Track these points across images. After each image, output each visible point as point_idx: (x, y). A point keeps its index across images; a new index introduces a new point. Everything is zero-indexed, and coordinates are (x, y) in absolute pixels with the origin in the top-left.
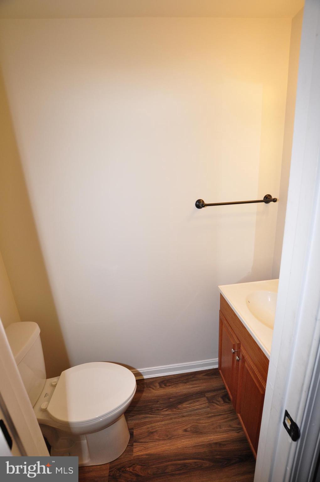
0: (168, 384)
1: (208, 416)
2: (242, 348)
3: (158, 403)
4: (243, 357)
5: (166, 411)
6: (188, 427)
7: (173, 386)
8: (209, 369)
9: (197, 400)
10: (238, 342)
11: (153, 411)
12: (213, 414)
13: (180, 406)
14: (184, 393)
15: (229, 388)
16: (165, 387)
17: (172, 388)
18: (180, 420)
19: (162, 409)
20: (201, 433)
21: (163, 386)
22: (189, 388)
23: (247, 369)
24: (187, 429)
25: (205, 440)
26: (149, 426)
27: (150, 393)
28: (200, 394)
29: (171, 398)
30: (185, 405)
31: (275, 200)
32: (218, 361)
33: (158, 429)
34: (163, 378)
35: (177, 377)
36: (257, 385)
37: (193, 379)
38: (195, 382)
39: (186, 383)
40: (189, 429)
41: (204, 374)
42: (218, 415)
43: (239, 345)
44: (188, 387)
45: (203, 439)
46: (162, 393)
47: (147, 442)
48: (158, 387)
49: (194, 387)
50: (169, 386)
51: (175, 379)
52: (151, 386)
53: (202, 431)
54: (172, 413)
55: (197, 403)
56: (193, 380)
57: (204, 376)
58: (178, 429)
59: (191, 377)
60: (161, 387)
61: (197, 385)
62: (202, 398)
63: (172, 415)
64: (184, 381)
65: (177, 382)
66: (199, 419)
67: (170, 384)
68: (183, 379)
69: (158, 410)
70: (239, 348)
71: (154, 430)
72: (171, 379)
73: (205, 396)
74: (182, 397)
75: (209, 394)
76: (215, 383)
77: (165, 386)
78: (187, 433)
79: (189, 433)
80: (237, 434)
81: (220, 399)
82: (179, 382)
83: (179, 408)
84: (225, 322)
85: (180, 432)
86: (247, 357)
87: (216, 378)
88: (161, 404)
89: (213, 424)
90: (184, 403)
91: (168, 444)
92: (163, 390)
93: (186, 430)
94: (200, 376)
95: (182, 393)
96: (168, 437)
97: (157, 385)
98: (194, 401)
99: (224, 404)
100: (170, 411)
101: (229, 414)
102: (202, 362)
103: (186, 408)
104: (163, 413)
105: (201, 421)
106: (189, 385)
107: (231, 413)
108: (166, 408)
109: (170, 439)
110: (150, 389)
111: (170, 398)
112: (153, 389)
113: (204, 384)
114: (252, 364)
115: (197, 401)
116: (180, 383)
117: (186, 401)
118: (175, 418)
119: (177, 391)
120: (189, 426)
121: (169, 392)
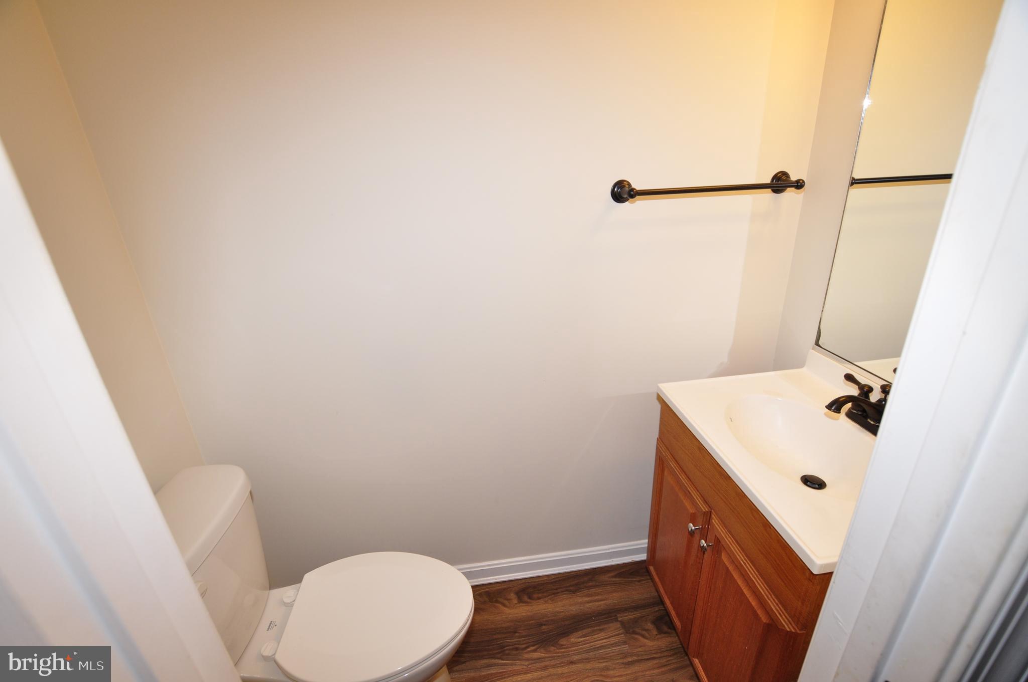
0: (535, 596)
1: (626, 660)
2: (715, 521)
3: (517, 634)
4: (718, 541)
5: (535, 651)
7: (547, 599)
8: (624, 563)
9: (601, 627)
10: (704, 508)
11: (507, 652)
12: (636, 658)
13: (564, 641)
14: (572, 612)
15: (672, 603)
16: (529, 600)
17: (546, 602)
18: (566, 669)
19: (527, 648)
21: (526, 598)
22: (581, 603)
23: (727, 568)
27: (498, 614)
28: (608, 615)
29: (545, 625)
30: (574, 639)
31: (799, 185)
32: (646, 545)
34: (523, 581)
35: (554, 580)
36: (754, 603)
37: (591, 584)
38: (593, 590)
39: (574, 592)
41: (613, 574)
42: (647, 659)
43: (708, 516)
44: (580, 600)
46: (525, 614)
48: (515, 601)
49: (595, 601)
50: (539, 598)
51: (552, 583)
52: (500, 600)
54: (547, 655)
55: (603, 635)
56: (591, 586)
57: (612, 577)
59: (586, 579)
60: (520, 601)
61: (600, 597)
62: (611, 625)
63: (547, 659)
64: (571, 588)
65: (555, 591)
66: (608, 668)
67: (540, 595)
68: (568, 585)
69: (517, 649)
70: (709, 521)
72: (543, 584)
73: (616, 620)
74: (566, 622)
75: (627, 614)
76: (638, 592)
77: (530, 598)
81: (650, 626)
82: (559, 590)
83: (563, 645)
84: (673, 464)
86: (727, 540)
87: (639, 581)
88: (523, 637)
90: (574, 635)
92: (526, 608)
94: (605, 578)
95: (567, 614)
97: (512, 596)
98: (594, 631)
99: (659, 637)
100: (543, 651)
101: (669, 656)
102: (609, 549)
103: (577, 644)
104: (527, 656)
105: (612, 673)
106: (582, 596)
107: (673, 655)
108: (534, 645)
110: (498, 605)
111: (542, 625)
112: (504, 605)
113: (614, 594)
114: (740, 557)
115: (602, 630)
116: (562, 592)
117: (577, 630)
118: (554, 666)
119: (557, 610)
121: (540, 613)
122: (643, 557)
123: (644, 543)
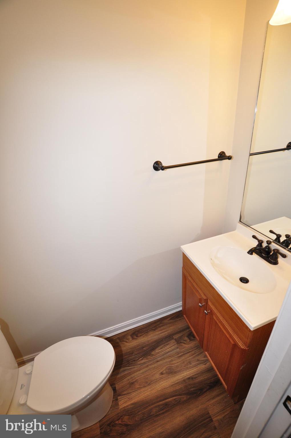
0: (139, 335)
1: (179, 355)
2: (210, 303)
3: (134, 354)
4: (211, 311)
5: (142, 360)
6: (163, 370)
7: (144, 335)
8: (173, 313)
9: (168, 343)
10: (205, 298)
11: (130, 363)
12: (182, 353)
13: (153, 353)
14: (155, 339)
15: (194, 330)
16: (137, 338)
17: (144, 337)
18: (156, 365)
19: (138, 359)
20: (175, 373)
21: (135, 337)
22: (158, 334)
23: (216, 322)
24: (162, 372)
25: (180, 378)
26: (128, 378)
27: (125, 346)
28: (169, 338)
29: (145, 347)
30: (157, 351)
31: (230, 158)
32: (182, 304)
33: (138, 378)
34: (133, 329)
35: (146, 326)
36: (228, 336)
37: (161, 325)
38: (162, 328)
39: (155, 330)
40: (165, 372)
41: (169, 319)
42: (187, 353)
43: (206, 301)
44: (157, 333)
45: (177, 377)
46: (136, 344)
47: (130, 393)
48: (131, 339)
49: (163, 332)
50: (141, 336)
51: (145, 328)
52: (125, 340)
53: (176, 371)
54: (147, 360)
55: (168, 346)
56: (161, 326)
57: (169, 320)
58: (155, 374)
59: (159, 323)
60: (133, 338)
61: (165, 330)
62: (171, 341)
63: (147, 362)
64: (153, 328)
65: (147, 331)
66: (172, 361)
67: (141, 334)
68: (152, 327)
69: (134, 361)
70: (207, 303)
71: (134, 380)
72: (141, 329)
73: (173, 339)
74: (153, 344)
75: (177, 335)
76: (180, 325)
77: (137, 336)
78: (163, 375)
79: (165, 375)
80: (205, 365)
81: (186, 338)
82: (148, 331)
83: (153, 355)
84: (190, 278)
85: (157, 376)
86: (215, 311)
87: (180, 320)
88: (136, 354)
89: (184, 362)
90: (157, 349)
91: (149, 390)
92: (136, 341)
93: (162, 374)
94: (166, 321)
95: (153, 340)
96: (148, 383)
97: (129, 337)
98: (165, 345)
99: (190, 342)
100: (145, 359)
101: (195, 350)
102: (166, 309)
103: (158, 353)
104: (139, 363)
105: (174, 362)
106: (158, 331)
107: (197, 349)
108: (141, 357)
109: (149, 384)
110: (124, 342)
111: (143, 347)
112: (127, 342)
113: (171, 328)
114: (221, 318)
115: (167, 345)
116: (150, 331)
117: (158, 346)
118: (151, 365)
119: (149, 339)
120: (165, 368)
121: (141, 342)
122: (181, 309)
123: (180, 303)
